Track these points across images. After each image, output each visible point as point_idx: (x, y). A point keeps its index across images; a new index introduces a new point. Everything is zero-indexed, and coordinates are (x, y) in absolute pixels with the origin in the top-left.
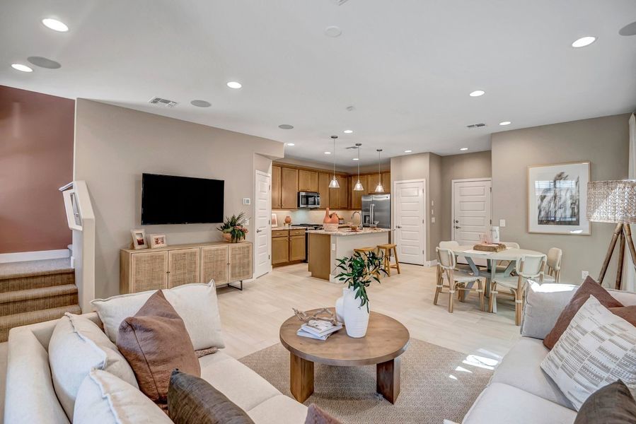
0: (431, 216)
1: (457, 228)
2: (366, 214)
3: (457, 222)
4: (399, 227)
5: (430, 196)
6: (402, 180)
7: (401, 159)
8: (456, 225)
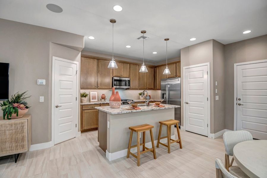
0: (215, 95)
1: (239, 105)
2: (164, 92)
3: (239, 99)
4: (187, 103)
5: (214, 77)
6: (189, 65)
7: (188, 49)
8: (239, 102)
